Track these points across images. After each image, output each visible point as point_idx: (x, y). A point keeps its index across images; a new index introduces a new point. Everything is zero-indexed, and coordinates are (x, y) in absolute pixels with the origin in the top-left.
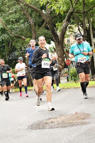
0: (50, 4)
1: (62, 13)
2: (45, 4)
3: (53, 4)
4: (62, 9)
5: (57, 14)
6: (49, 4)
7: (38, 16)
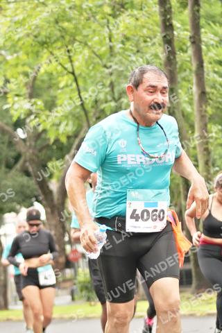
0: (36, 117)
1: (64, 140)
2: (23, 117)
3: (43, 117)
4: (65, 129)
5: (52, 140)
6: (32, 117)
7: (6, 144)
